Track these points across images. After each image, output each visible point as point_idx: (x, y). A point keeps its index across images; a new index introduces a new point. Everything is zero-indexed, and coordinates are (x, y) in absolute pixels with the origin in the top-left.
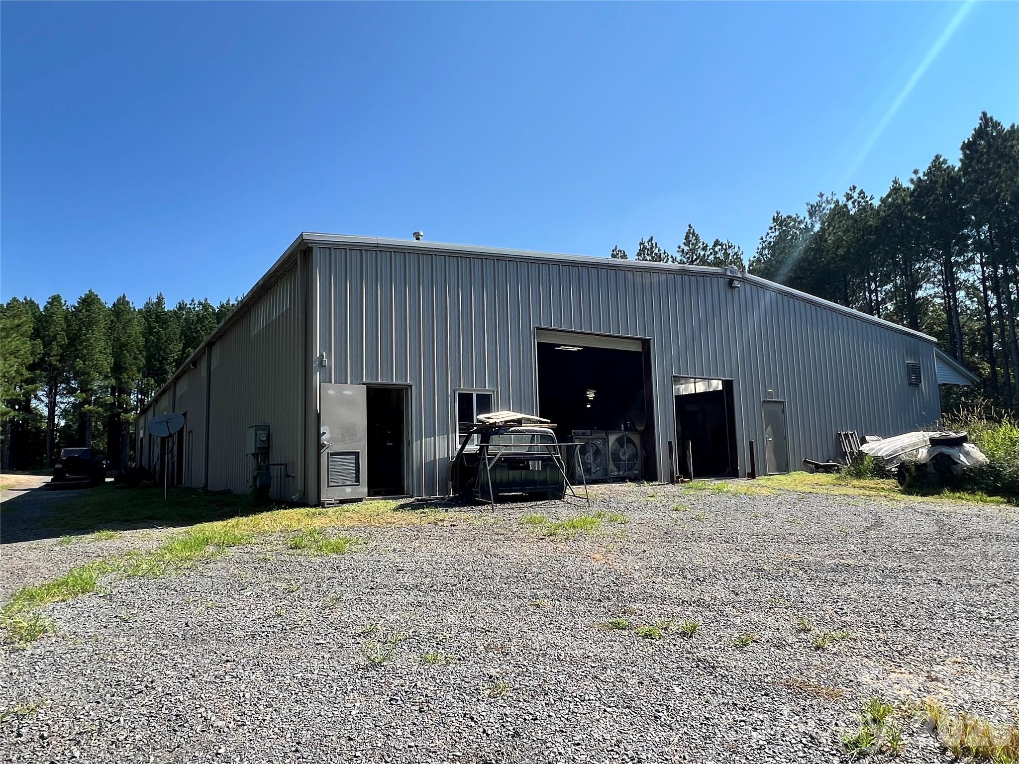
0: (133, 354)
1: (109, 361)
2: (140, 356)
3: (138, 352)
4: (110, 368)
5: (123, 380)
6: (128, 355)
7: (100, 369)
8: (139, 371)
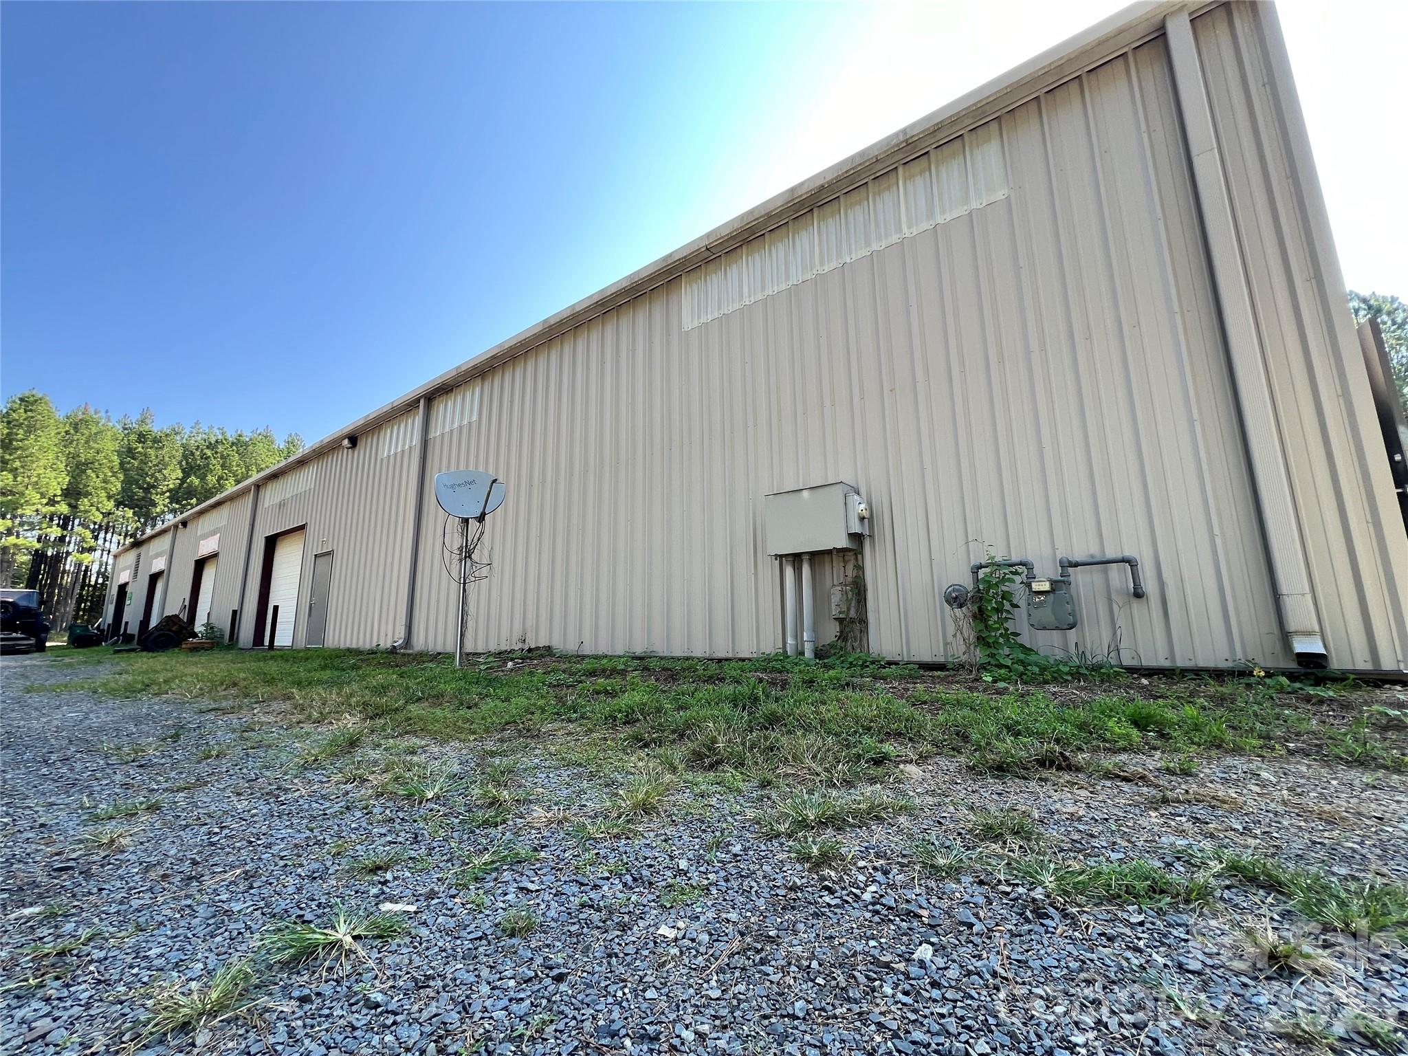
0: (102, 476)
1: (60, 480)
2: (113, 479)
3: (110, 474)
4: (62, 490)
5: (82, 508)
6: (93, 475)
7: (43, 490)
8: (109, 497)
